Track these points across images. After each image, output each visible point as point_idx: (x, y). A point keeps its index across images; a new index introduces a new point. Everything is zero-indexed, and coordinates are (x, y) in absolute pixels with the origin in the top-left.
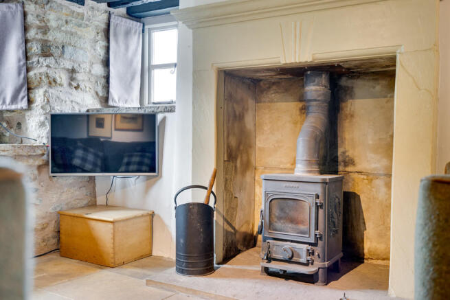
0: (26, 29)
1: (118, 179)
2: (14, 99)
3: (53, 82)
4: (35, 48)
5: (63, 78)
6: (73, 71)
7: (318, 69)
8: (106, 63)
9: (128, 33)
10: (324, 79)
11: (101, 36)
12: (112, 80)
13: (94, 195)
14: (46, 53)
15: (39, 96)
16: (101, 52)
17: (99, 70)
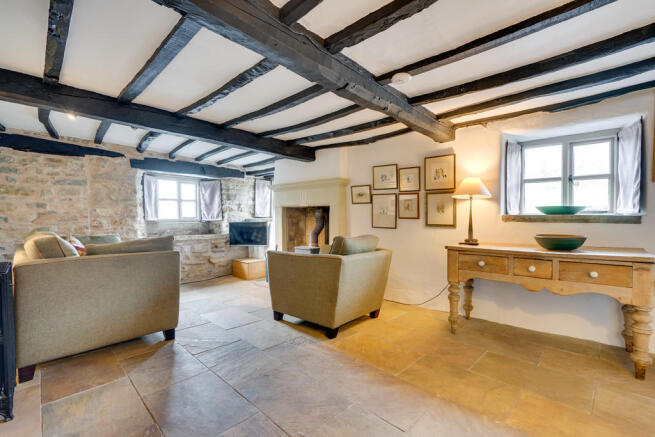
0: (221, 190)
1: (255, 247)
2: (218, 216)
3: (231, 210)
4: (224, 197)
5: (235, 208)
6: (239, 205)
7: (319, 208)
8: (254, 200)
9: (264, 185)
10: (321, 211)
11: (252, 189)
12: (257, 207)
13: (248, 253)
14: (229, 199)
15: (226, 215)
16: (251, 195)
17: (251, 202)
